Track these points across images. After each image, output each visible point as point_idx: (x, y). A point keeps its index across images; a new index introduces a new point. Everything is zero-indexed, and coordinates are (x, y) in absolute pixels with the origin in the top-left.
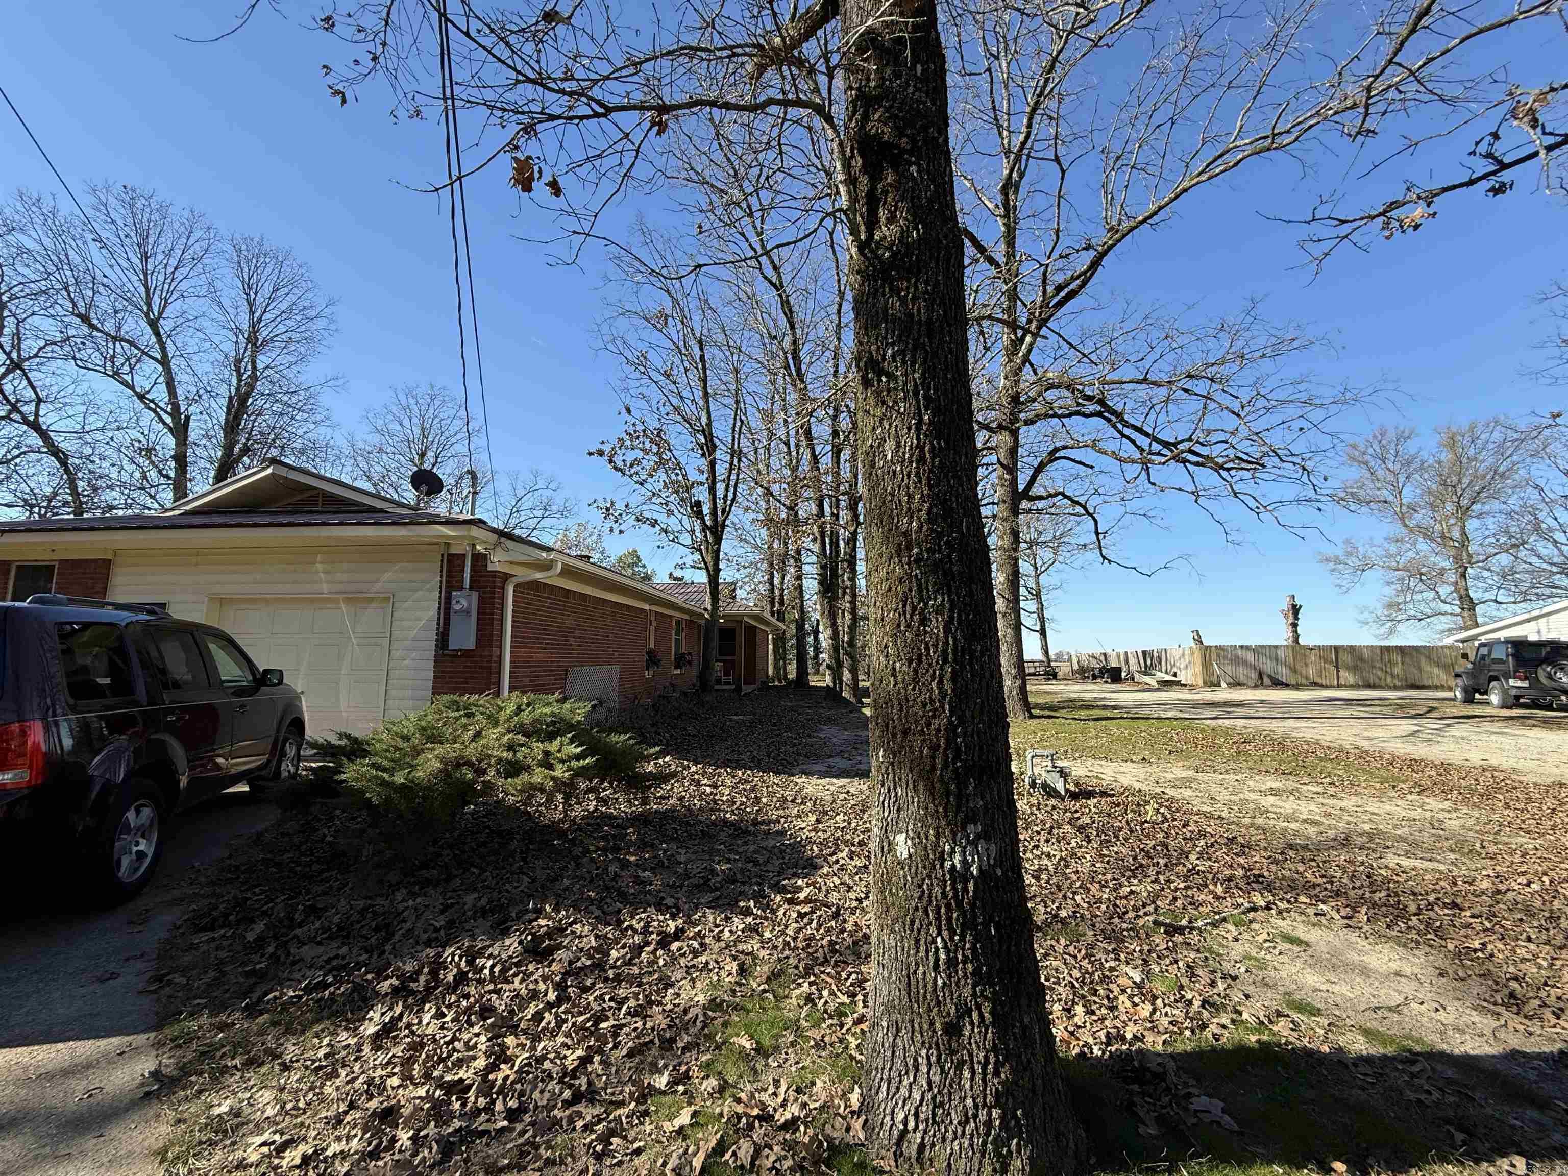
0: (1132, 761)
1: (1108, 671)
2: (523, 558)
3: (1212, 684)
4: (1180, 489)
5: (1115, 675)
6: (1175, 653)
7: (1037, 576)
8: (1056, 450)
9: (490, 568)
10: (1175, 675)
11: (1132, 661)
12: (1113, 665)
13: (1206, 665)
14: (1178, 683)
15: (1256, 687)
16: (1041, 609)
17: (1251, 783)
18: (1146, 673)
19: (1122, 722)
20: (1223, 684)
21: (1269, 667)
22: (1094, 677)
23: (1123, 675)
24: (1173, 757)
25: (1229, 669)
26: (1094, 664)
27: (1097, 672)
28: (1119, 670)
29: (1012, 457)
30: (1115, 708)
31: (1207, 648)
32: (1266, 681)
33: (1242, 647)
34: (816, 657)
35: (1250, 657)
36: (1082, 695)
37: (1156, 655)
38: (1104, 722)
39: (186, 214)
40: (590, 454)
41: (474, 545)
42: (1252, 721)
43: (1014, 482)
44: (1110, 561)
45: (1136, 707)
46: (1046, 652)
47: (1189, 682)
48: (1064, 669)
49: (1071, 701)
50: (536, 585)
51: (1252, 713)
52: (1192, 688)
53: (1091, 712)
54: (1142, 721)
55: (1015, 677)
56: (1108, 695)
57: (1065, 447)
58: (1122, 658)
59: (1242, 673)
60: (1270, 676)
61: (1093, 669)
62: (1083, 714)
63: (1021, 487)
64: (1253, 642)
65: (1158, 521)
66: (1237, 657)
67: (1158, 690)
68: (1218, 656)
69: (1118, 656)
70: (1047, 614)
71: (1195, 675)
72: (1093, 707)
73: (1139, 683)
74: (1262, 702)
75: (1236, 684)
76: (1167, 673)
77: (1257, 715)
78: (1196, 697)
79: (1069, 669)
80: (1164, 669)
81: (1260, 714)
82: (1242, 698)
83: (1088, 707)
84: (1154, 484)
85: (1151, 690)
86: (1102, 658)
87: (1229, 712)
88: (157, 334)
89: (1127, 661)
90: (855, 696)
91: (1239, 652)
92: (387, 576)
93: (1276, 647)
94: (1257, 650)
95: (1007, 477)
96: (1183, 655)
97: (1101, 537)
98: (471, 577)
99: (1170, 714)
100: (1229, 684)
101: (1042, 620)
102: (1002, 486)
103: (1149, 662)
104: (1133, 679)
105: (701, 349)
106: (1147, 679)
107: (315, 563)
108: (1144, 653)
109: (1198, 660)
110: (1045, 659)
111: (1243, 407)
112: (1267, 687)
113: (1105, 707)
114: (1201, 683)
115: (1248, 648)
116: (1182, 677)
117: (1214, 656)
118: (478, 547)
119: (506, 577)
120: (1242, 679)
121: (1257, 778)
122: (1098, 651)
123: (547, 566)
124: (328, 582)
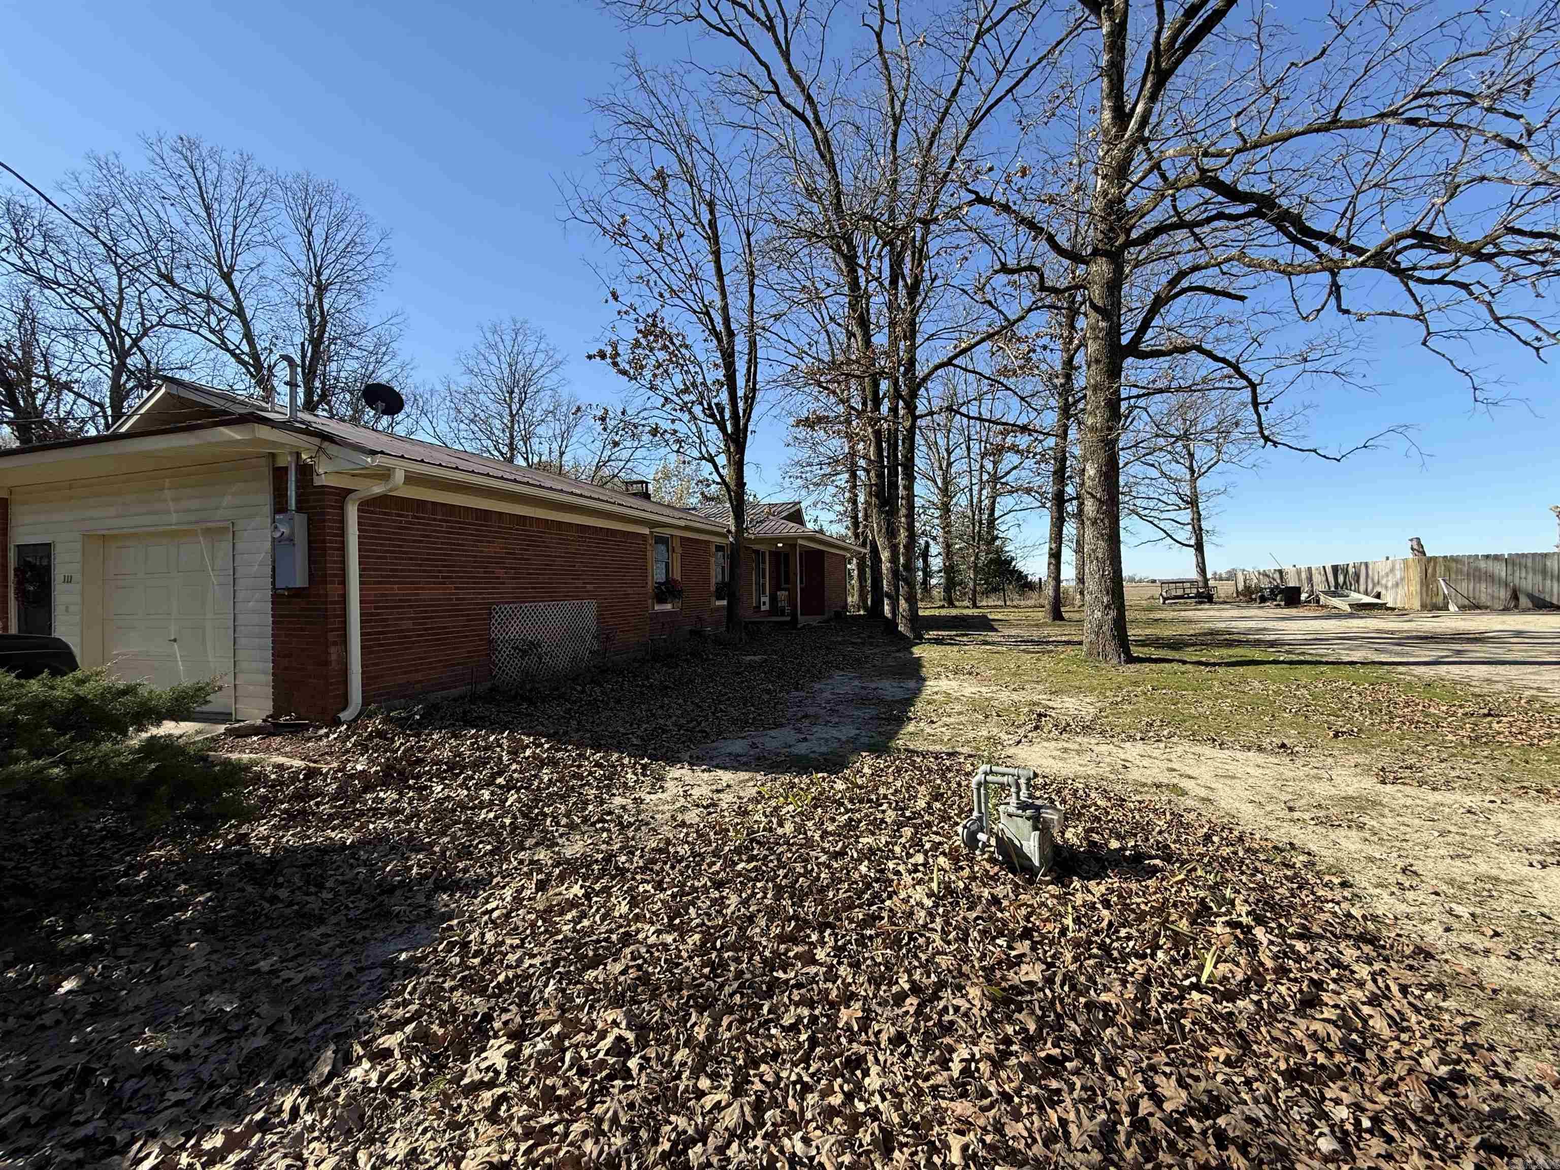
0: (1260, 749)
1: (1282, 591)
2: (348, 466)
3: (1435, 607)
4: (1394, 314)
5: (1291, 597)
6: (1380, 567)
7: (1193, 480)
8: (1182, 274)
9: (317, 482)
10: (1378, 596)
11: (1317, 578)
12: (1291, 585)
13: (1427, 581)
14: (1383, 607)
15: (1506, 610)
16: (1197, 518)
17: (1503, 819)
18: (1335, 594)
19: (1271, 670)
20: (1452, 608)
21: (1529, 582)
22: (1263, 599)
23: (1304, 596)
24: (1340, 743)
25: (1464, 587)
26: (1265, 583)
27: (1267, 593)
28: (1297, 591)
29: (1111, 294)
30: (1272, 644)
31: (1430, 559)
32: (1524, 601)
33: (1487, 557)
34: (925, 582)
35: (1500, 570)
36: (1234, 624)
37: (1351, 570)
38: (1241, 670)
39: (237, 157)
40: (590, 357)
41: (298, 455)
42: (1500, 669)
43: (1114, 331)
44: (1275, 444)
45: (1306, 643)
46: (1202, 570)
47: (1399, 605)
48: (1224, 589)
49: (1213, 633)
50: (384, 500)
51: (1499, 652)
52: (1402, 613)
53: (1231, 652)
54: (1307, 667)
55: (1108, 607)
56: (1270, 625)
57: (1196, 268)
58: (1304, 576)
59: (1484, 592)
60: (1531, 597)
61: (1261, 590)
62: (1218, 653)
63: (1125, 340)
64: (1505, 551)
65: (1358, 380)
66: (1477, 569)
67: (1350, 616)
68: (1448, 569)
69: (1299, 573)
70: (1204, 525)
71: (1409, 596)
72: (1239, 643)
73: (1325, 607)
74: (1518, 634)
75: (1473, 606)
76: (1366, 593)
77: (1509, 657)
78: (1406, 626)
79: (1233, 589)
80: (1362, 588)
81: (1518, 656)
82: (1482, 628)
83: (1230, 644)
84: (1347, 312)
85: (1340, 616)
86: (1277, 576)
87: (1459, 652)
88: (231, 287)
89: (1310, 579)
90: (913, 629)
91: (1483, 565)
92: (227, 500)
93: (1545, 556)
94: (1514, 561)
95: (1102, 324)
96: (1392, 570)
97: (1261, 409)
98: (298, 496)
99: (1357, 656)
100: (1463, 608)
101: (1198, 532)
102: (1096, 338)
103: (1341, 579)
104: (1318, 601)
105: (712, 212)
106: (1335, 602)
107: (162, 489)
108: (1335, 569)
109: (1415, 575)
110: (1200, 579)
111: (1530, 134)
112: (1525, 611)
113: (1257, 643)
114: (1417, 605)
115: (1497, 558)
116: (1388, 599)
117: (1440, 570)
118: (304, 456)
119: (344, 494)
120: (1484, 599)
121: (1518, 805)
122: (1270, 567)
123: (385, 474)
124: (176, 512)
